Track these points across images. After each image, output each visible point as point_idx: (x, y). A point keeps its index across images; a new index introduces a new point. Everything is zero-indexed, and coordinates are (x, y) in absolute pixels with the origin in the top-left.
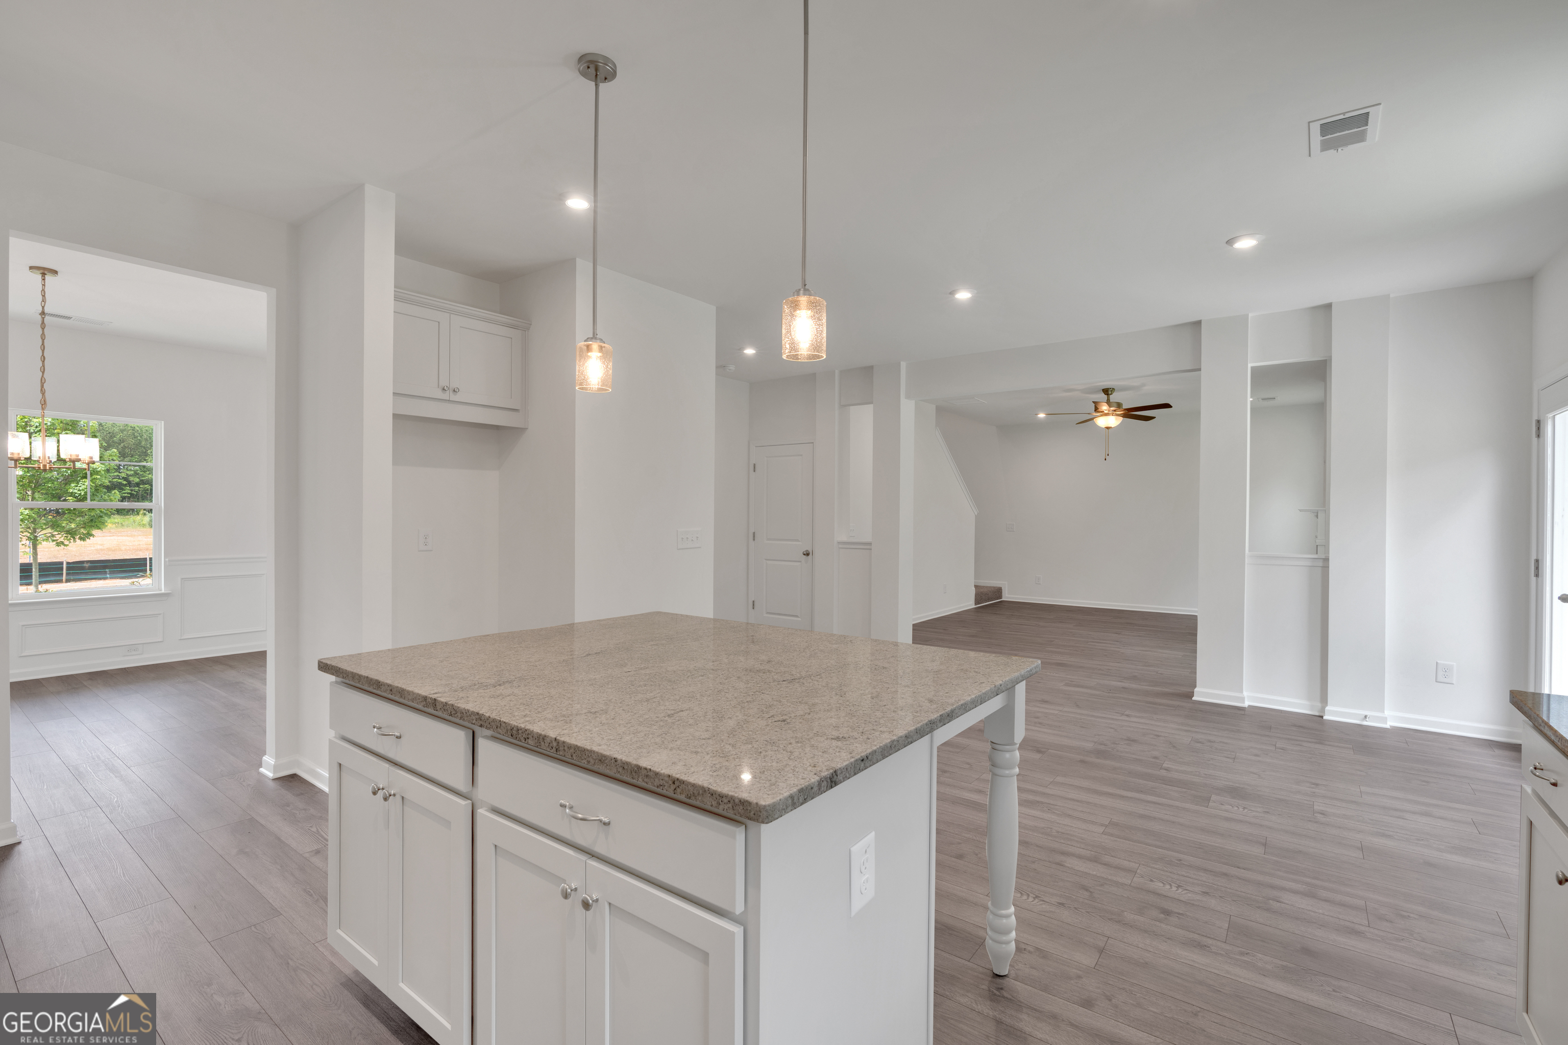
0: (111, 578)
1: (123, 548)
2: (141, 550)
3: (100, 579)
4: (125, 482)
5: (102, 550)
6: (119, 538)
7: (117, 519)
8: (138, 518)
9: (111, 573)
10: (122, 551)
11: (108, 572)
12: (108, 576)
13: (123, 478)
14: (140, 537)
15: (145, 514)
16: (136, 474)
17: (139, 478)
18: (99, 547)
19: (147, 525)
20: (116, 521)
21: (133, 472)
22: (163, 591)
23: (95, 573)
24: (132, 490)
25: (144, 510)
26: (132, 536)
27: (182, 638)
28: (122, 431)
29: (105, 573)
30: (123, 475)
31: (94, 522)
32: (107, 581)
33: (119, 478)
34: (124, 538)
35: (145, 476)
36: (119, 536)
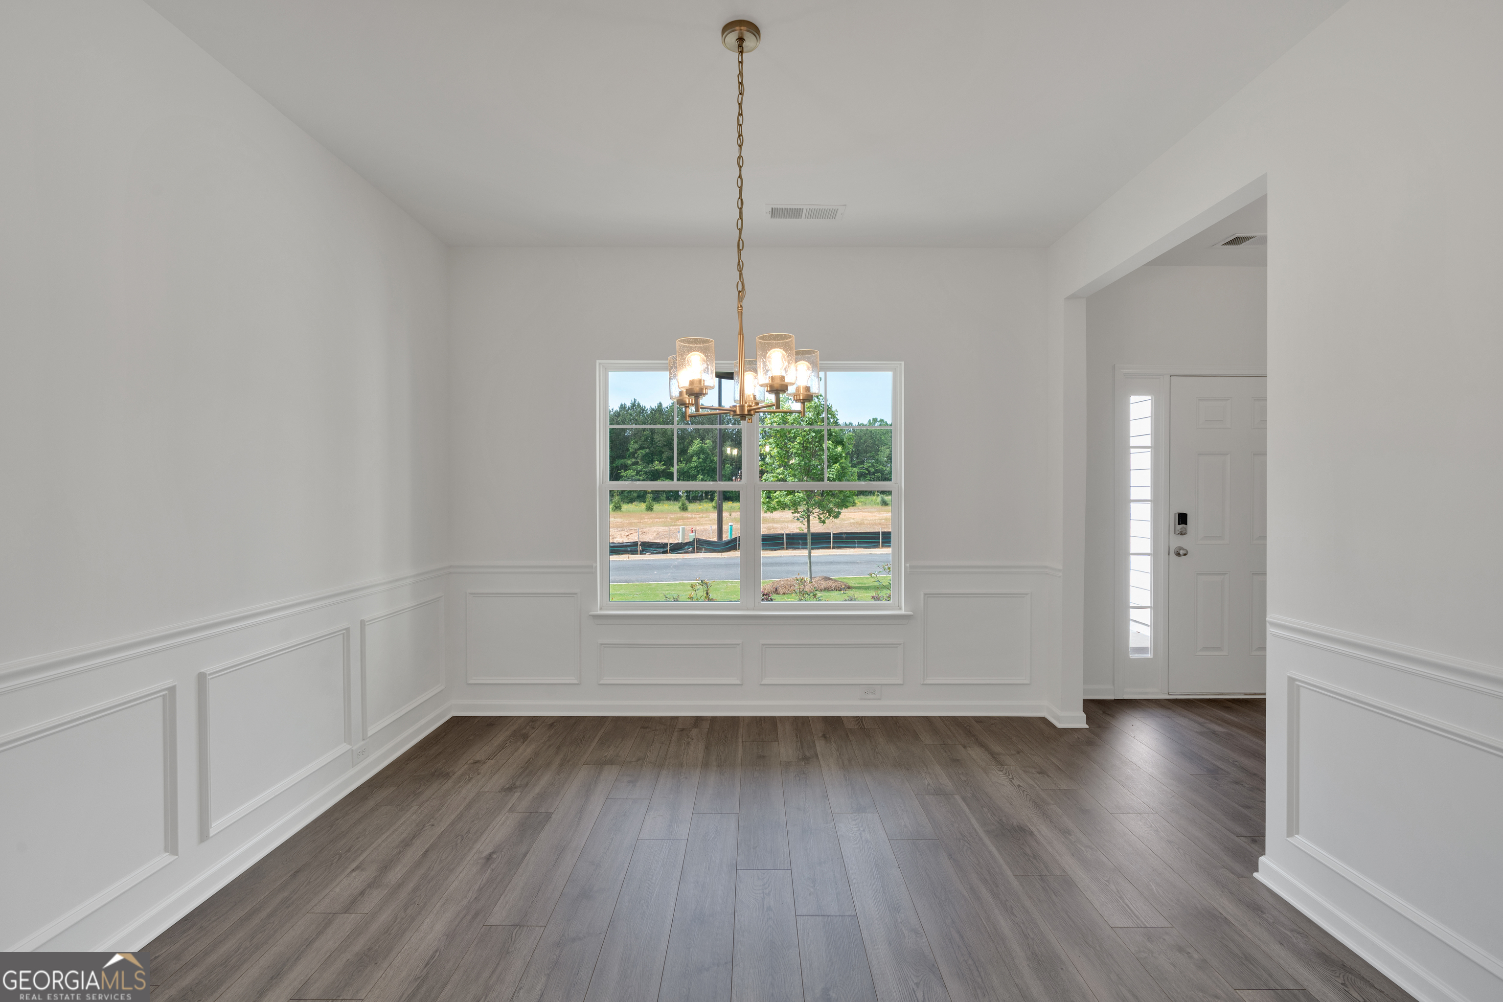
0: (858, 547)
1: (866, 522)
2: (876, 524)
3: (852, 547)
4: (867, 472)
5: (853, 523)
6: (864, 513)
7: (862, 498)
8: (874, 498)
9: (859, 543)
10: (865, 524)
11: (856, 543)
12: (856, 545)
13: (866, 468)
14: (875, 513)
15: (878, 495)
16: (873, 465)
17: (874, 468)
18: (852, 521)
19: (880, 504)
20: (862, 500)
21: (870, 464)
22: (903, 612)
23: (848, 543)
24: (871, 478)
25: (878, 492)
26: (871, 512)
27: (925, 683)
28: (865, 434)
29: (854, 543)
30: (866, 466)
31: (845, 500)
32: (856, 550)
33: (864, 469)
34: (866, 514)
35: (878, 467)
36: (863, 512)
